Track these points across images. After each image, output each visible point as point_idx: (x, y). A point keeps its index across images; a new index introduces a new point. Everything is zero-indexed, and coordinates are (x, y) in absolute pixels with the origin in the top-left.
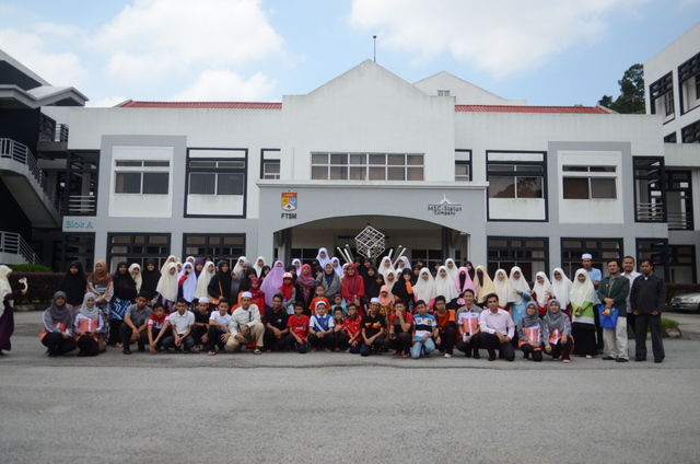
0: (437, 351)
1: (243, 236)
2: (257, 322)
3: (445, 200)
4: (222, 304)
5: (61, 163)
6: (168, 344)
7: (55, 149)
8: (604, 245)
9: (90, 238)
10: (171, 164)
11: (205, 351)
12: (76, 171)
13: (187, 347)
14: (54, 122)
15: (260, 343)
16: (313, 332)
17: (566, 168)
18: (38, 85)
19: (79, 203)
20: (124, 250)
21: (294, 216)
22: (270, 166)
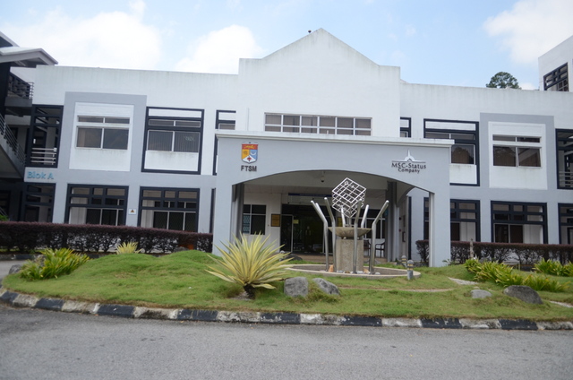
1: (197, 191)
3: (409, 157)
8: (530, 209)
9: (50, 188)
10: (131, 121)
12: (40, 125)
14: (28, 86)
17: (496, 138)
18: (8, 45)
19: (43, 155)
20: (84, 201)
21: (254, 169)
22: (225, 126)
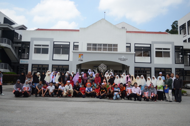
0: (120, 98)
1: (68, 66)
2: (71, 89)
3: (123, 57)
4: (62, 84)
5: (20, 45)
6: (48, 95)
7: (18, 41)
8: (166, 70)
9: (27, 65)
10: (49, 46)
11: (57, 96)
12: (24, 47)
13: (52, 95)
14: (18, 34)
15: (72, 95)
16: (87, 92)
17: (156, 49)
18: (14, 24)
19: (24, 56)
20: (36, 69)
21: (82, 60)
22: (76, 47)
